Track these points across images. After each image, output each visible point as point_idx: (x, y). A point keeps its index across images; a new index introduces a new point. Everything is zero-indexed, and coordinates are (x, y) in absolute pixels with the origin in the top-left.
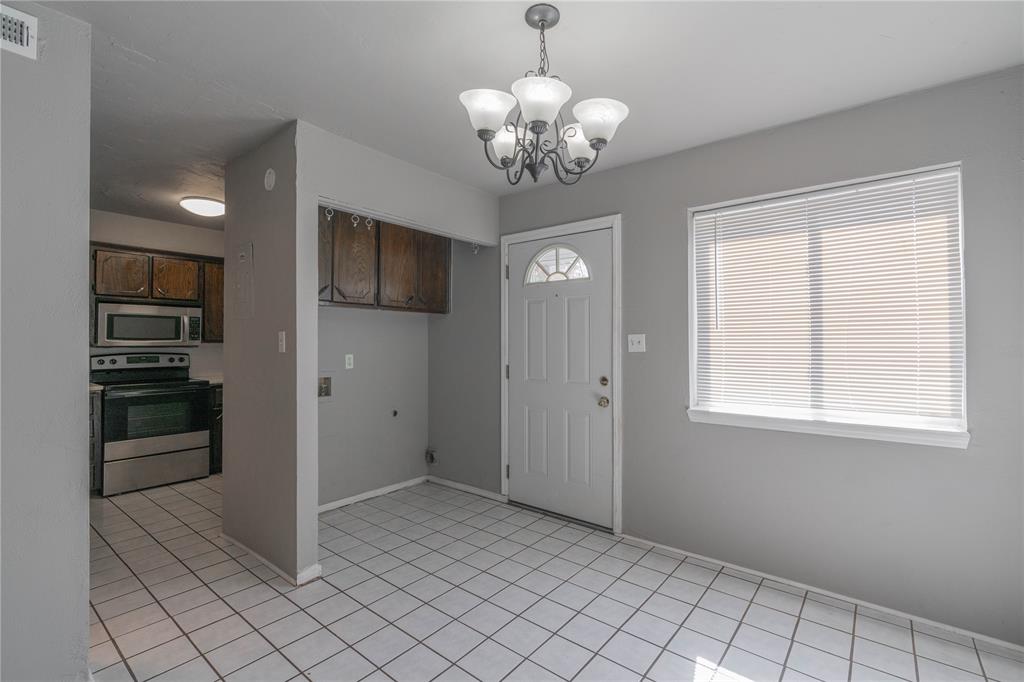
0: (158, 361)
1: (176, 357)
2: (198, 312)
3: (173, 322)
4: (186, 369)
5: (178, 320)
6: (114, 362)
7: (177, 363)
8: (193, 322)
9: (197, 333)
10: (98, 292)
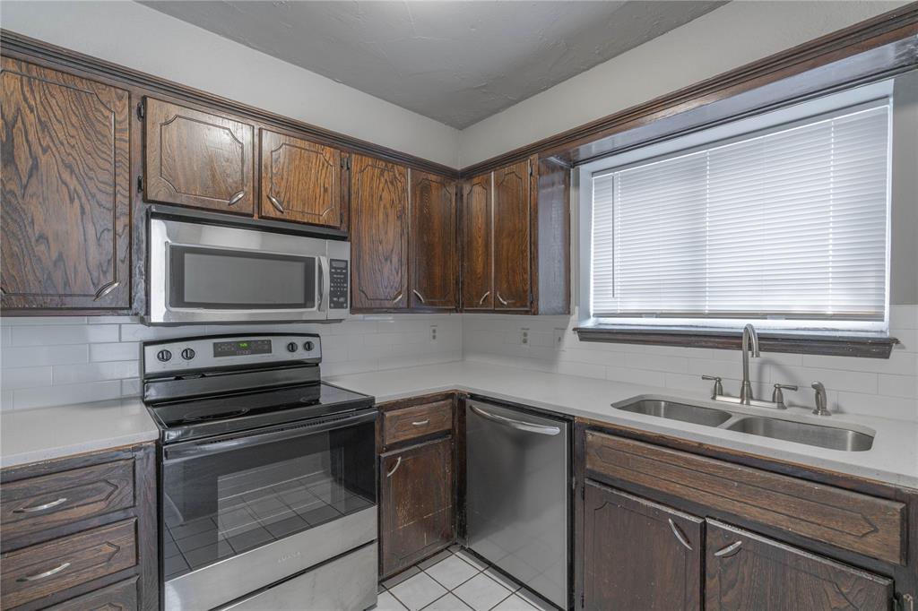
0: (269, 351)
1: (299, 341)
2: (342, 251)
3: (300, 267)
4: (315, 364)
5: (309, 264)
6: (188, 354)
7: (301, 354)
8: (338, 271)
9: (344, 294)
10: (151, 196)
